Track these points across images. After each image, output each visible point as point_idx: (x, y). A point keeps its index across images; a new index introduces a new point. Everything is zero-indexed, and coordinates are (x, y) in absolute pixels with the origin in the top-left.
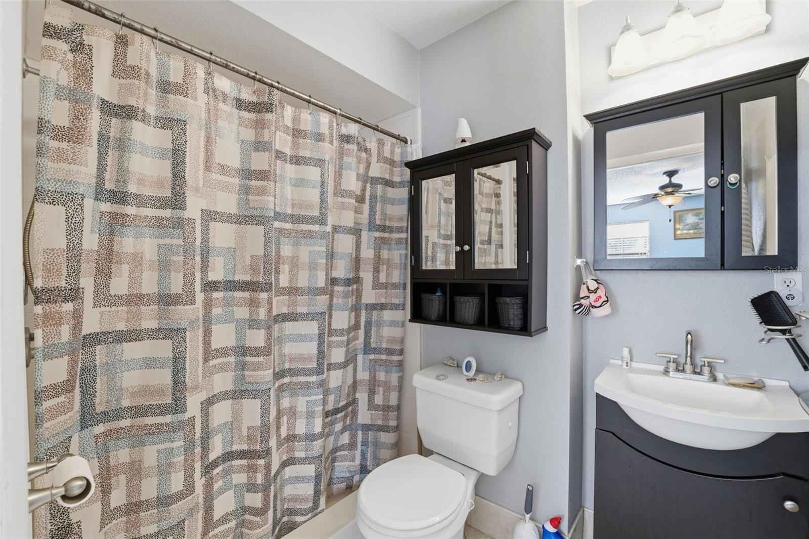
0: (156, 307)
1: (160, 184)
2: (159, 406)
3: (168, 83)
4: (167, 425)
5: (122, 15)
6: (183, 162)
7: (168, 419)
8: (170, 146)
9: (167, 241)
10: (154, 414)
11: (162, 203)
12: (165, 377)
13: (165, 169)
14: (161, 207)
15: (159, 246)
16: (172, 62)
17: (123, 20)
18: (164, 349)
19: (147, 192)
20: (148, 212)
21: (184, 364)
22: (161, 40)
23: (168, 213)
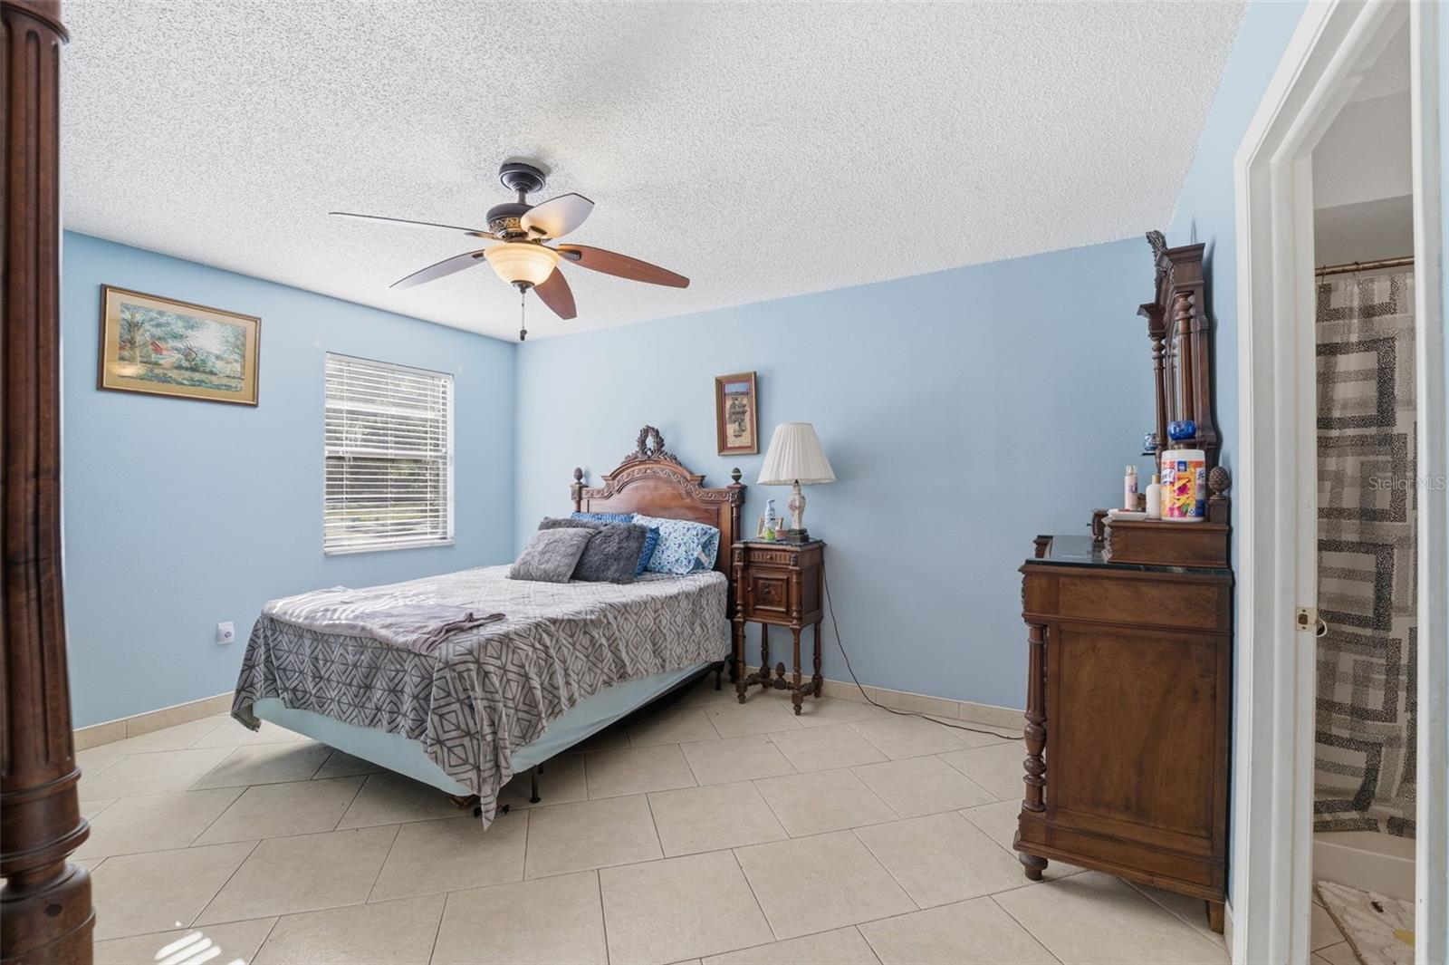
0: (1358, 522)
1: (1363, 403)
2: (1359, 618)
3: (1372, 307)
4: (1367, 637)
5: (1324, 268)
6: (1392, 379)
7: (1368, 632)
8: (1376, 366)
9: (1372, 458)
10: (1352, 624)
11: (1364, 422)
12: (1367, 591)
13: (1371, 389)
14: (1365, 425)
15: (1362, 464)
16: (1376, 286)
17: (1327, 270)
18: (1367, 562)
19: (1349, 414)
20: (1350, 432)
21: (1390, 581)
22: (1364, 269)
23: (1373, 431)
